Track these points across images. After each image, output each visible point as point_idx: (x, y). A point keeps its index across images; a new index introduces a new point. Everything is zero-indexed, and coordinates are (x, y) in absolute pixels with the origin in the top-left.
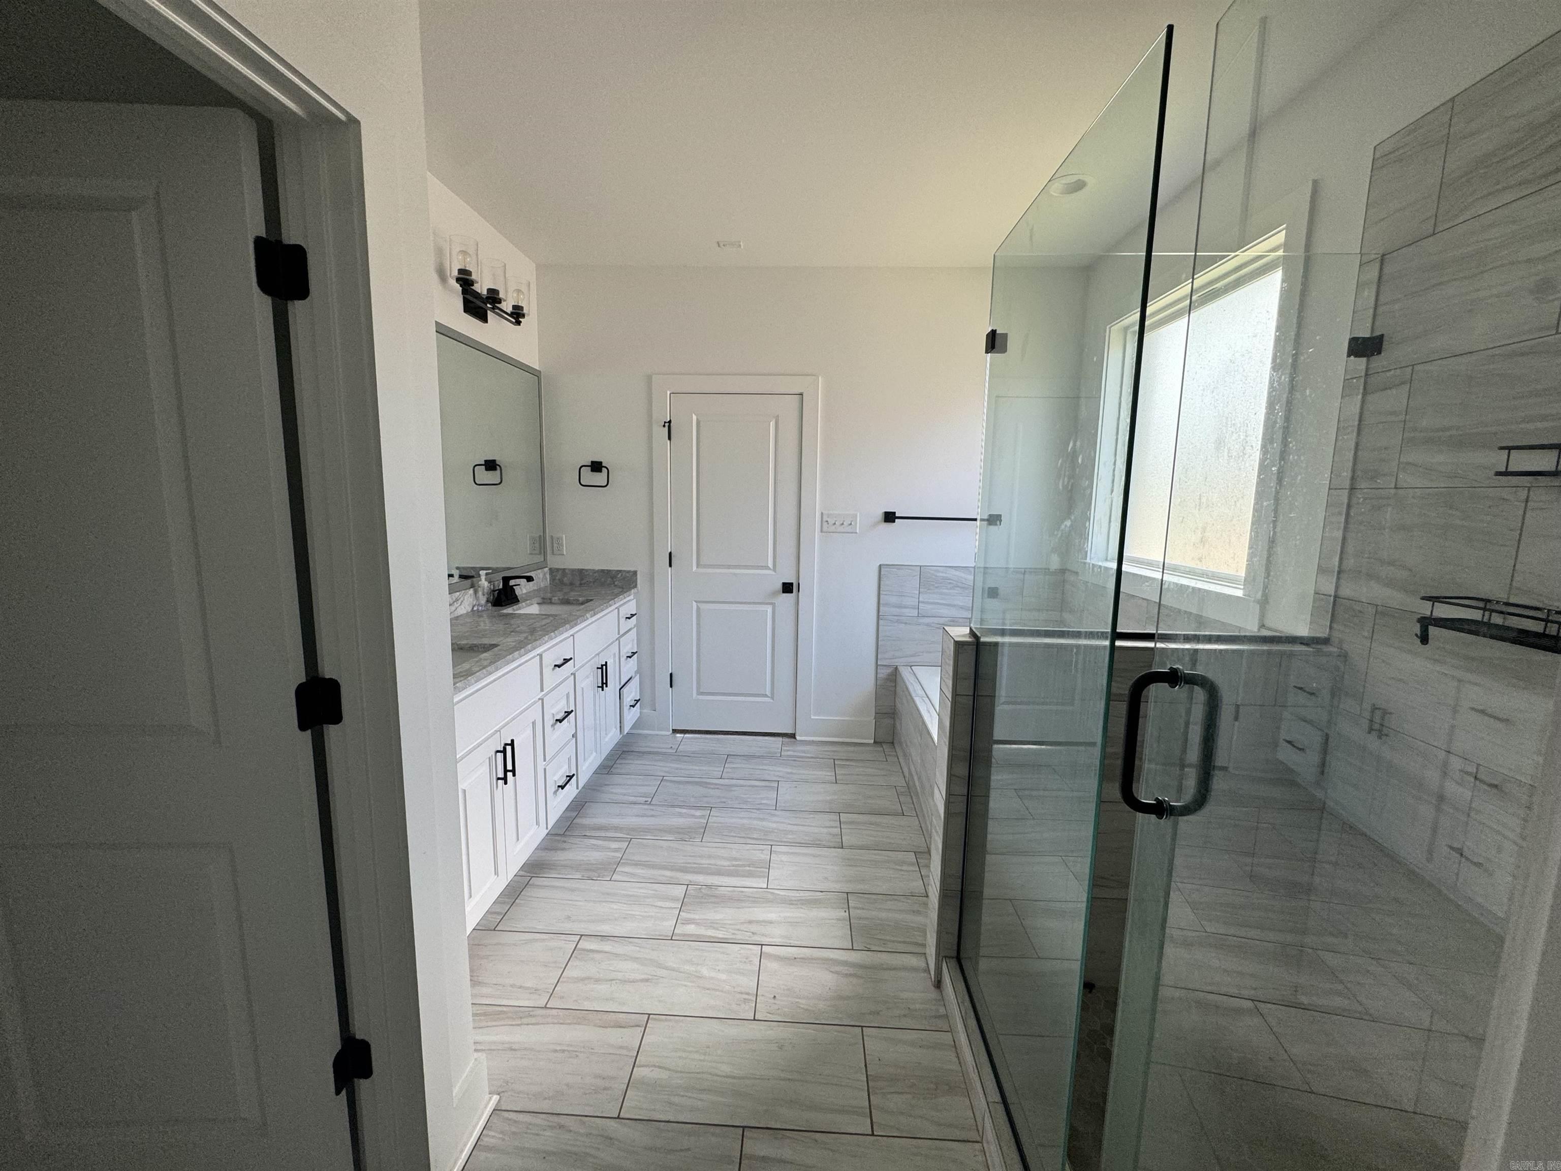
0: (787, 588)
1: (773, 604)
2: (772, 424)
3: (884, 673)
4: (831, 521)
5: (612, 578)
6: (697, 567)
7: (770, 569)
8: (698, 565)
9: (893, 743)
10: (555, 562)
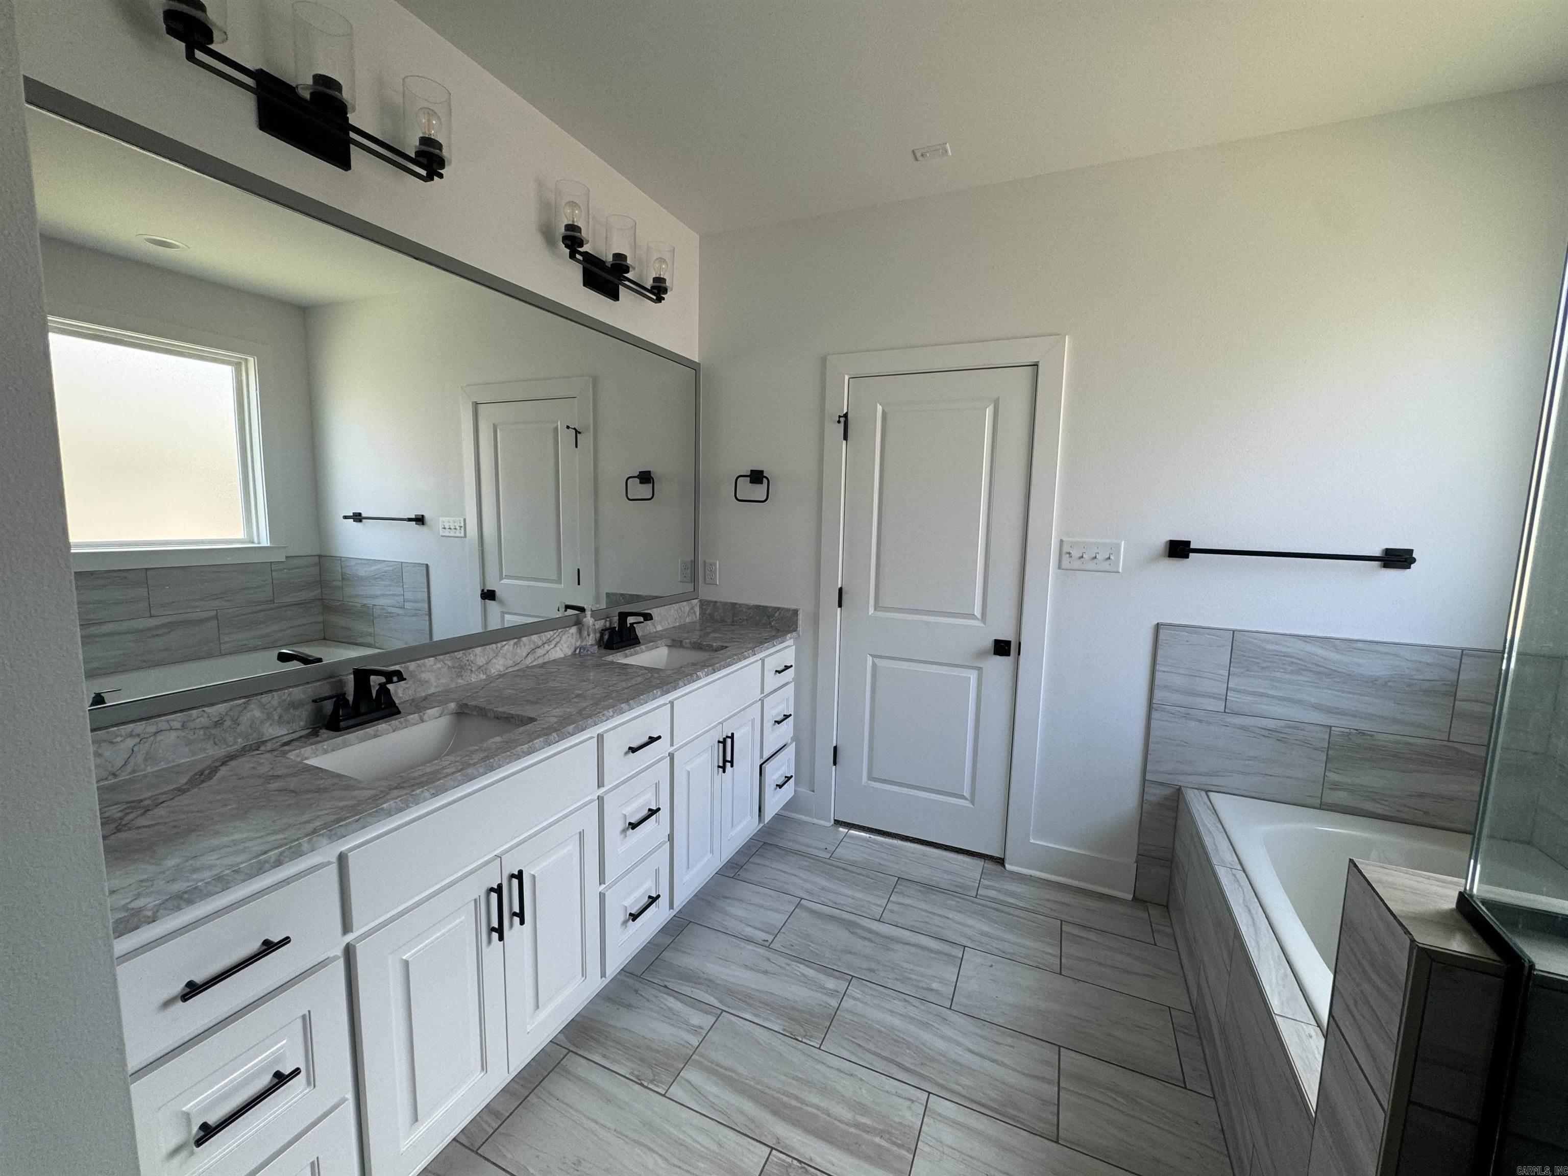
0: (1002, 648)
1: (979, 669)
2: (989, 412)
3: (1156, 794)
4: (1076, 553)
5: (769, 617)
6: (875, 610)
7: (978, 619)
8: (876, 607)
9: (1167, 907)
10: (707, 593)
